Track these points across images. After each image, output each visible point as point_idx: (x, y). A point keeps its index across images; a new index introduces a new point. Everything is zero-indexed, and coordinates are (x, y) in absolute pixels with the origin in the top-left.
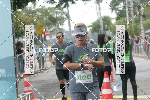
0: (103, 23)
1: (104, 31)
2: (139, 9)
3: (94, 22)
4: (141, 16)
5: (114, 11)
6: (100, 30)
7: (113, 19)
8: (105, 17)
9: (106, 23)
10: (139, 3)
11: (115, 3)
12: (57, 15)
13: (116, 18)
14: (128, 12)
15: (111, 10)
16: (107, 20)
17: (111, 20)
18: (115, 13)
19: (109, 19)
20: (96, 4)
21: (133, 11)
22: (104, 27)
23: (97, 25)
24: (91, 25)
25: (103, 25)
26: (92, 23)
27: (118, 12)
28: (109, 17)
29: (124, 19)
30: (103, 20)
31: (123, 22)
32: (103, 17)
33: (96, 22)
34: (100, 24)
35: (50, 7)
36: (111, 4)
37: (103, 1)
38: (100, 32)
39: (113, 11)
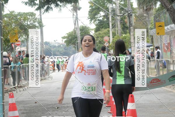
0: (80, 33)
2: (129, 18)
3: (70, 32)
4: (131, 26)
6: (76, 42)
8: (83, 27)
10: (129, 11)
11: (94, 12)
12: (27, 22)
13: (95, 28)
14: (112, 22)
15: (90, 19)
16: (84, 31)
17: (89, 31)
18: (94, 22)
19: (87, 29)
20: (73, 11)
21: (119, 20)
23: (73, 37)
24: (67, 35)
26: (67, 34)
27: (97, 22)
29: (106, 31)
30: (81, 30)
31: (103, 34)
32: (80, 26)
33: (72, 32)
35: (20, 12)
36: (89, 12)
37: (81, 8)
38: (76, 44)
39: (91, 20)
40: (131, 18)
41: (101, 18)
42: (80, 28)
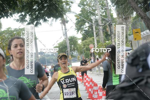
0: (69, 43)
1: (71, 51)
2: (110, 27)
3: (60, 43)
4: (112, 34)
5: (80, 31)
6: (66, 50)
7: (80, 39)
8: (71, 37)
9: (72, 43)
10: (110, 21)
11: (80, 24)
12: (23, 36)
13: (82, 38)
14: (96, 31)
15: (77, 30)
16: (73, 40)
17: (77, 40)
18: (81, 33)
19: (75, 39)
20: (62, 25)
21: (101, 29)
22: (71, 47)
23: (64, 46)
24: (58, 45)
25: (70, 46)
26: (58, 44)
27: (83, 32)
28: (76, 38)
29: (91, 39)
30: (69, 40)
31: (89, 42)
32: (69, 37)
33: (63, 42)
34: (66, 45)
35: (16, 29)
36: (76, 24)
37: (69, 21)
38: (66, 52)
39: (78, 31)
40: (111, 27)
41: (87, 29)
42: (69, 38)
